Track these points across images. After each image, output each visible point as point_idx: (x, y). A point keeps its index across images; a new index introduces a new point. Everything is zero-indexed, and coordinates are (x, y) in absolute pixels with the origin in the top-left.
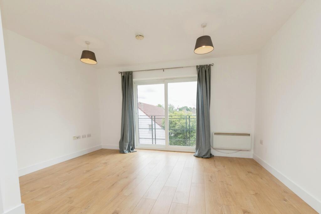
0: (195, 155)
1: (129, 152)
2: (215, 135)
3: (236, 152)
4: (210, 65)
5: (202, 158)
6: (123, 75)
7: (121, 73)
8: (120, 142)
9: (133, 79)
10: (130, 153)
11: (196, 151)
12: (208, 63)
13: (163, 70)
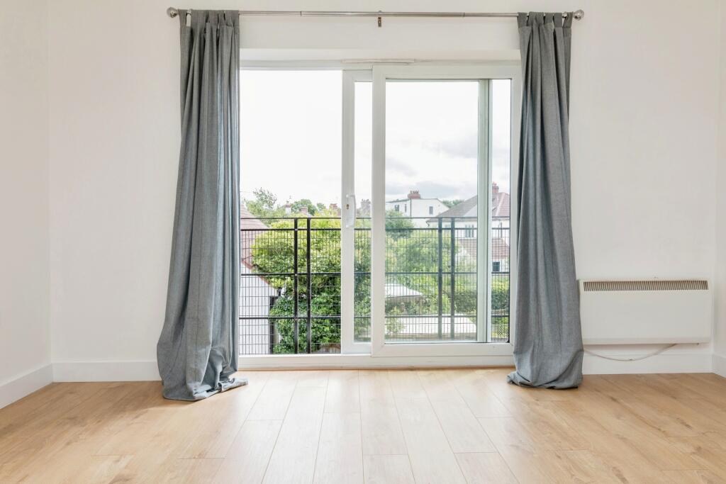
0: (519, 379)
1: (214, 388)
2: (588, 292)
3: (655, 354)
4: (569, 17)
5: (552, 388)
6: (189, 24)
7: (182, 14)
8: (161, 345)
9: (241, 50)
10: (216, 397)
11: (520, 361)
12: (563, 9)
13: (376, 19)
